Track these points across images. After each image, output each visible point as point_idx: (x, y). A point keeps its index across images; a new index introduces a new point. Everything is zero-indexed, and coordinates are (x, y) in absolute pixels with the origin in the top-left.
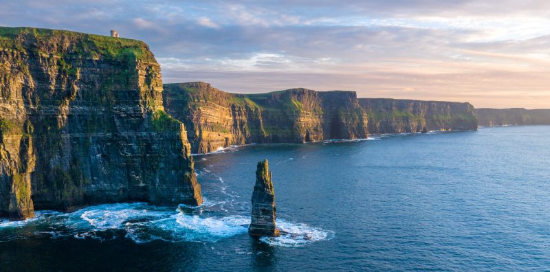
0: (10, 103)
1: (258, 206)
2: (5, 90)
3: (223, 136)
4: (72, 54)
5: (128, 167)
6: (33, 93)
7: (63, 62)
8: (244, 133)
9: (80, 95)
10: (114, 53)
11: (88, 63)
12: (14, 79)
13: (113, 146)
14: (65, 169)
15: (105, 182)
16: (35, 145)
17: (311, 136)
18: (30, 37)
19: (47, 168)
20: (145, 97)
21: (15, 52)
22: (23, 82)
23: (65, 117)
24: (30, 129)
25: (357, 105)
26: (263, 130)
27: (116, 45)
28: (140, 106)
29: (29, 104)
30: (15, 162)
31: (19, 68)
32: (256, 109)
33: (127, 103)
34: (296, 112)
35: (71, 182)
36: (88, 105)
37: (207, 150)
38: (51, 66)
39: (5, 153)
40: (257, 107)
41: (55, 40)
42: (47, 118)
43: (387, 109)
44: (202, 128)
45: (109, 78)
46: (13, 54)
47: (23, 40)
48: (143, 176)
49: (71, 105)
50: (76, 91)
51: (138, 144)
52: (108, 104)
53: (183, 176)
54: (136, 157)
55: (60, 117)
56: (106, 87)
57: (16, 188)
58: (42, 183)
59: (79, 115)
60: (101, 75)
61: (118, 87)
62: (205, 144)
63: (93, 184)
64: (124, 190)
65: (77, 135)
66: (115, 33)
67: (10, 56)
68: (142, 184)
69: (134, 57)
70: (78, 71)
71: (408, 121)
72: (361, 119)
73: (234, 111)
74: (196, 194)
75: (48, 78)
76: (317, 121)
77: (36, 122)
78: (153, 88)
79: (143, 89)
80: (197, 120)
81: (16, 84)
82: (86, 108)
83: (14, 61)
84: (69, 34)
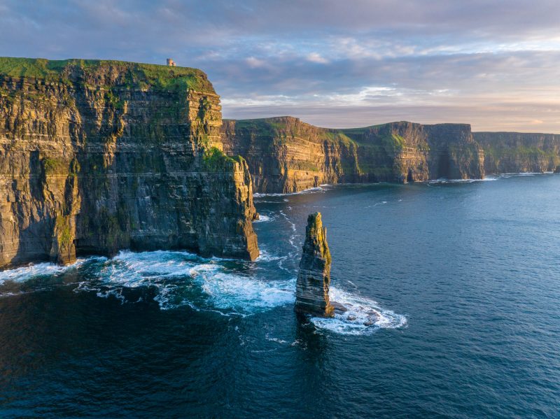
0: (56, 141)
1: (304, 273)
2: (51, 127)
3: (312, 174)
4: (120, 86)
5: (178, 211)
6: (81, 129)
7: (111, 96)
8: (337, 171)
9: (129, 131)
10: (164, 83)
11: (135, 95)
12: (60, 115)
13: (162, 187)
14: (111, 212)
15: (154, 227)
16: (81, 186)
17: (413, 176)
18: (77, 69)
19: (93, 209)
20: (197, 132)
21: (61, 85)
22: (69, 118)
23: (112, 155)
24: (76, 168)
25: (471, 139)
26: (358, 168)
27: (168, 74)
28: (191, 142)
29: (76, 141)
30: (59, 204)
31: (66, 103)
32: (351, 145)
33: (176, 139)
34: (397, 148)
35: (116, 226)
36: (136, 142)
37: (292, 190)
38: (97, 100)
39: (49, 193)
40: (353, 143)
41: (102, 71)
42: (93, 156)
43: (509, 144)
44: (288, 166)
45: (159, 111)
46: (59, 87)
47: (70, 73)
48: (194, 222)
49: (118, 142)
50: (123, 126)
51: (188, 186)
52: (157, 141)
53: (235, 224)
54: (186, 200)
55: (107, 155)
56: (155, 122)
57: (59, 231)
58: (87, 226)
59: (127, 153)
60: (150, 108)
61: (168, 121)
62: (291, 183)
63: (141, 229)
64: (174, 237)
65: (125, 175)
66: (171, 62)
67: (56, 90)
68: (192, 232)
69: (185, 86)
70: (126, 105)
71: (536, 158)
72: (476, 156)
73: (326, 147)
74: (251, 246)
75: (95, 113)
76: (421, 158)
77: (83, 160)
78: (206, 122)
79: (194, 123)
80: (283, 157)
81: (62, 121)
82: (134, 145)
83: (61, 96)
84: (118, 64)
